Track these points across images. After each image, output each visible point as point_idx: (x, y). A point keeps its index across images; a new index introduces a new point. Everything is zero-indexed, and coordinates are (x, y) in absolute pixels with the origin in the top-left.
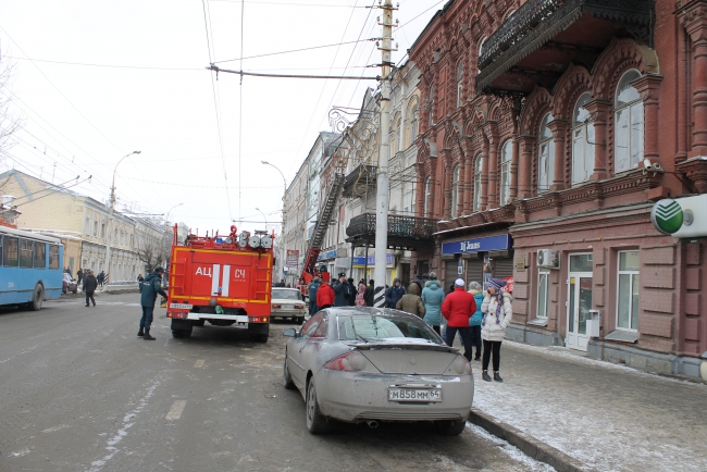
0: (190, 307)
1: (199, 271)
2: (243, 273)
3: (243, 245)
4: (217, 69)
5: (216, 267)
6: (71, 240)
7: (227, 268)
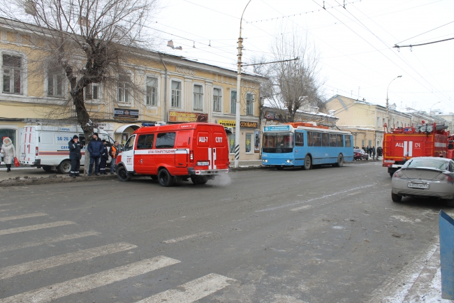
0: (394, 162)
1: (397, 145)
2: (419, 145)
3: (417, 131)
4: (398, 47)
5: (406, 143)
6: (369, 131)
7: (411, 143)
